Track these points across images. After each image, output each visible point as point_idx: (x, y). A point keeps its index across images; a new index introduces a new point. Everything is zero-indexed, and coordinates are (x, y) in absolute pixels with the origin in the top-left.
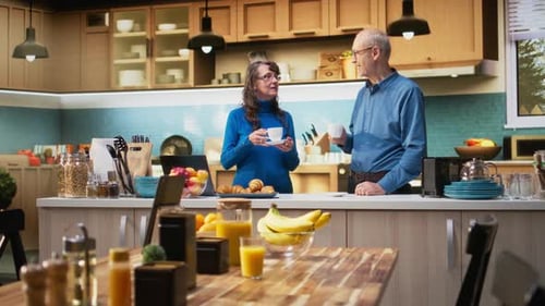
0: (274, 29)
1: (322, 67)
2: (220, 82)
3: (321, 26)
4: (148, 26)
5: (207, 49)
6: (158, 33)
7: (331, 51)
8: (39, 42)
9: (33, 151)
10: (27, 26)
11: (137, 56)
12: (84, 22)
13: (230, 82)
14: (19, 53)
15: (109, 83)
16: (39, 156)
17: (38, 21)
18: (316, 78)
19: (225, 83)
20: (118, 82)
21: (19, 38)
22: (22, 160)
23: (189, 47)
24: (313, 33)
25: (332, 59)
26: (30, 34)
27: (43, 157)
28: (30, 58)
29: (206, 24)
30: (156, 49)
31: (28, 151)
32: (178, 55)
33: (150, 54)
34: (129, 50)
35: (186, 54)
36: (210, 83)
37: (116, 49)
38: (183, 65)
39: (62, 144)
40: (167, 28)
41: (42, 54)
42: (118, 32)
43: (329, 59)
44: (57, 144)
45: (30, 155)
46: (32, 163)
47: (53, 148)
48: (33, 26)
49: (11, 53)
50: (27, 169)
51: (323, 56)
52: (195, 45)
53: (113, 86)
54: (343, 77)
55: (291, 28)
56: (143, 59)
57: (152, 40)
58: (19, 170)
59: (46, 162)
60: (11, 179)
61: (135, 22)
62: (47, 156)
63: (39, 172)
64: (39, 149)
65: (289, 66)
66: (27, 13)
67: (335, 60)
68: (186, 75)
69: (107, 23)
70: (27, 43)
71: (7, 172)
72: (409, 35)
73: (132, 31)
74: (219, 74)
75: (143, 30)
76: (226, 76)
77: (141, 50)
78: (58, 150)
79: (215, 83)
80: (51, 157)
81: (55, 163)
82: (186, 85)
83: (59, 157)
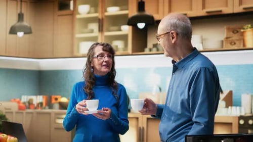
0: (191, 9)
1: (227, 38)
2: (150, 50)
3: (227, 5)
4: (100, 9)
5: (141, 26)
6: (107, 14)
7: (234, 25)
8: (26, 23)
9: (21, 99)
10: (19, 12)
11: (92, 31)
12: (56, 8)
13: (158, 50)
14: (13, 31)
15: (72, 52)
16: (24, 103)
17: (26, 11)
18: (222, 47)
19: (154, 50)
20: (78, 51)
21: (13, 21)
22: (14, 106)
23: (129, 24)
24: (221, 11)
25: (235, 31)
26: (21, 17)
27: (27, 104)
28: (20, 34)
29: (141, 6)
30: (105, 26)
31: (18, 100)
32: (120, 30)
33: (101, 30)
34: (86, 27)
35: (126, 29)
36: (143, 51)
37: (77, 26)
38: (124, 38)
39: (40, 94)
40: (113, 11)
41: (28, 31)
42: (79, 14)
43: (233, 32)
44: (36, 95)
45: (19, 102)
46: (20, 108)
47: (34, 97)
48: (23, 12)
49: (8, 31)
50: (17, 113)
51: (228, 29)
52: (132, 22)
53: (76, 54)
54: (244, 45)
55: (204, 7)
56: (96, 33)
57: (102, 19)
58: (12, 113)
59: (29, 108)
60: (6, 119)
61: (91, 7)
62: (30, 104)
63: (24, 114)
64: (25, 99)
65: (202, 37)
66: (19, 3)
67: (238, 32)
68: (126, 45)
69: (72, 7)
70: (19, 24)
71: (4, 114)
73: (89, 13)
74: (150, 44)
75: (96, 12)
76: (155, 46)
77: (94, 26)
78: (38, 99)
79: (147, 51)
80: (32, 104)
81: (35, 108)
82: (125, 52)
83: (38, 104)
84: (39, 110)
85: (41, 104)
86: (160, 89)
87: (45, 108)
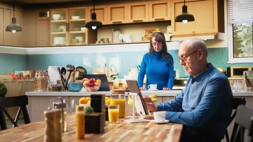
0: (124, 19)
1: (146, 36)
2: (99, 42)
4: (67, 17)
5: (94, 28)
6: (71, 20)
7: (149, 29)
9: (14, 73)
10: (12, 17)
11: (62, 31)
12: (38, 14)
13: (104, 42)
14: (9, 29)
15: (49, 42)
16: (17, 76)
17: (17, 15)
18: (143, 41)
19: (102, 43)
20: (53, 43)
21: (8, 22)
22: (9, 78)
23: (86, 27)
24: (142, 21)
26: (14, 20)
27: (19, 76)
28: (14, 31)
29: (94, 16)
30: (71, 27)
31: (12, 73)
32: (80, 30)
33: (68, 30)
34: (58, 28)
35: (84, 30)
36: (95, 43)
37: (52, 27)
38: (83, 35)
39: (27, 70)
40: (76, 18)
41: (19, 30)
42: (53, 20)
43: (149, 32)
44: (25, 70)
45: (13, 75)
46: (14, 79)
47: (23, 72)
48: (15, 17)
49: (5, 29)
50: (12, 82)
51: (146, 31)
52: (89, 26)
53: (51, 44)
55: (132, 18)
56: (65, 32)
57: (69, 23)
58: (8, 82)
59: (20, 79)
60: (4, 86)
61: (61, 15)
62: (21, 76)
63: (17, 83)
64: (17, 73)
65: (131, 35)
66: (12, 11)
68: (84, 39)
69: (48, 16)
70: (12, 25)
71: (3, 83)
72: (185, 22)
73: (60, 19)
74: (99, 39)
75: (64, 19)
76: (102, 40)
77: (63, 28)
78: (26, 73)
79: (97, 43)
80: (22, 76)
81: (25, 79)
82: (84, 44)
83: (26, 76)
84: (27, 80)
85: (29, 76)
86: (106, 65)
87: (31, 79)
